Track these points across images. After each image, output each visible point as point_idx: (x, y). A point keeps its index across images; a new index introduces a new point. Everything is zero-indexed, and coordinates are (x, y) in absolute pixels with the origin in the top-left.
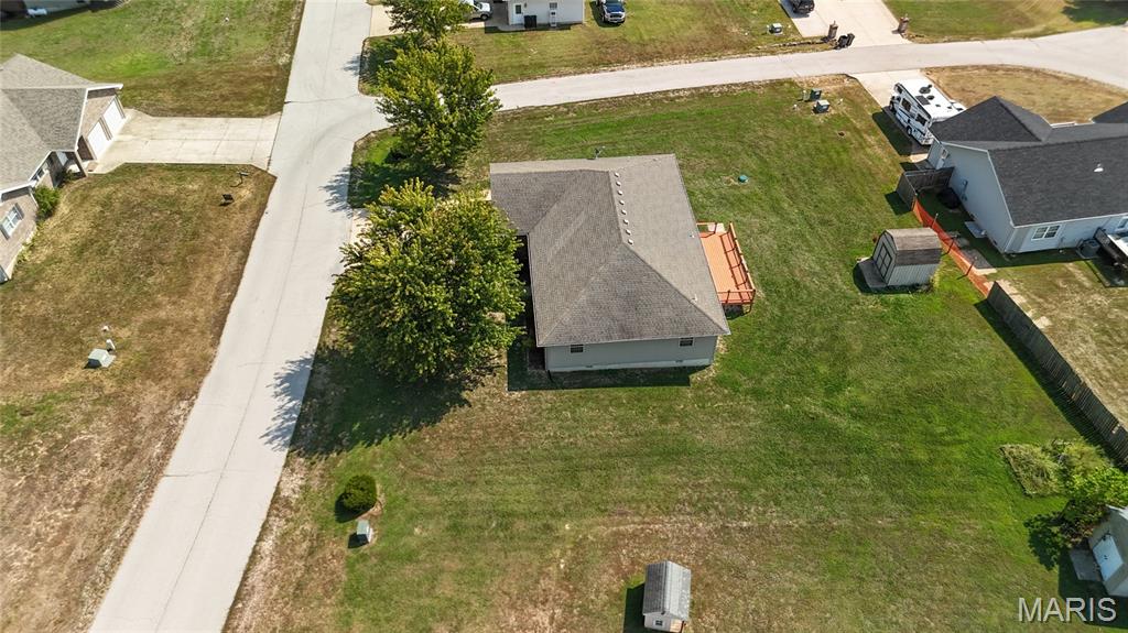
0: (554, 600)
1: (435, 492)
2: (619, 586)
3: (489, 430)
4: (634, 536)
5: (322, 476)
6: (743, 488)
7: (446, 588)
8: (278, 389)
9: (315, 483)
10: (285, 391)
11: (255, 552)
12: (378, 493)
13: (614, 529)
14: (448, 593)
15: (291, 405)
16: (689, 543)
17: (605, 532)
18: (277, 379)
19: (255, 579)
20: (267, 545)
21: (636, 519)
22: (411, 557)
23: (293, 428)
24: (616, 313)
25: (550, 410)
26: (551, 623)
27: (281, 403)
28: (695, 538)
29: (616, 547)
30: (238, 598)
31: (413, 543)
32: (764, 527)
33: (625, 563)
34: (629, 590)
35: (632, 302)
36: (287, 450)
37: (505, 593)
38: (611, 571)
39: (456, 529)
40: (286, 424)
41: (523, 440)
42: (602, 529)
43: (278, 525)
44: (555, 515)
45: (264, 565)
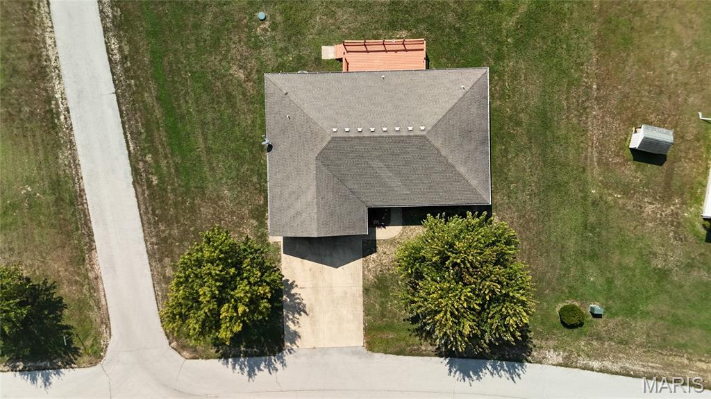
0: (640, 202)
1: (567, 270)
2: (632, 166)
3: (524, 237)
4: (600, 153)
5: (547, 339)
6: (570, 84)
7: (629, 261)
8: (474, 378)
9: (551, 343)
10: (476, 373)
11: (601, 371)
12: (566, 304)
13: (596, 164)
14: (633, 259)
15: (490, 367)
16: (606, 122)
17: (597, 170)
18: (464, 380)
19: (616, 368)
20: (596, 364)
21: (590, 150)
22: (610, 282)
23: (508, 363)
24: (472, 147)
25: (509, 197)
26: (653, 204)
27: (488, 373)
28: (603, 117)
29: (607, 164)
30: (628, 375)
31: (601, 280)
32: (597, 76)
33: (617, 160)
34: (635, 160)
35: (466, 134)
36: (526, 364)
37: (635, 228)
38: (623, 168)
39: (593, 256)
40: (505, 368)
41: (532, 216)
42: (595, 172)
43: (582, 361)
44: (585, 198)
45: (608, 364)
